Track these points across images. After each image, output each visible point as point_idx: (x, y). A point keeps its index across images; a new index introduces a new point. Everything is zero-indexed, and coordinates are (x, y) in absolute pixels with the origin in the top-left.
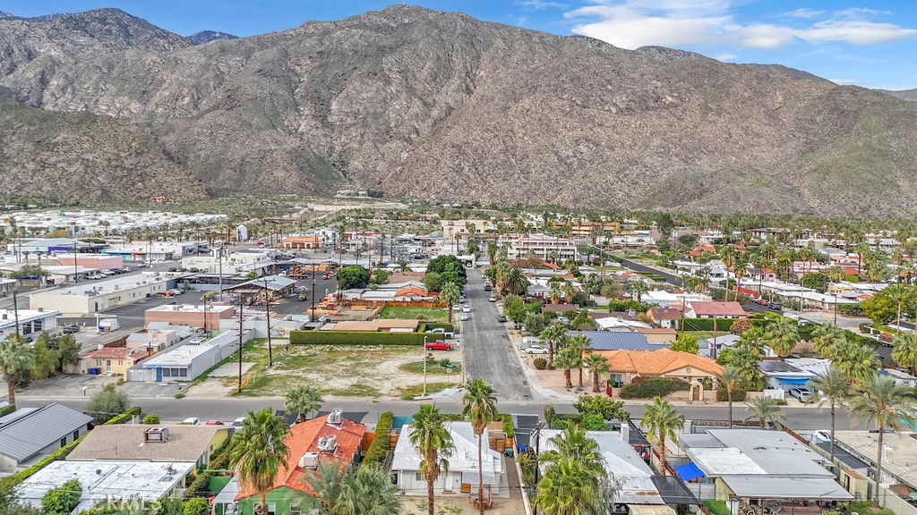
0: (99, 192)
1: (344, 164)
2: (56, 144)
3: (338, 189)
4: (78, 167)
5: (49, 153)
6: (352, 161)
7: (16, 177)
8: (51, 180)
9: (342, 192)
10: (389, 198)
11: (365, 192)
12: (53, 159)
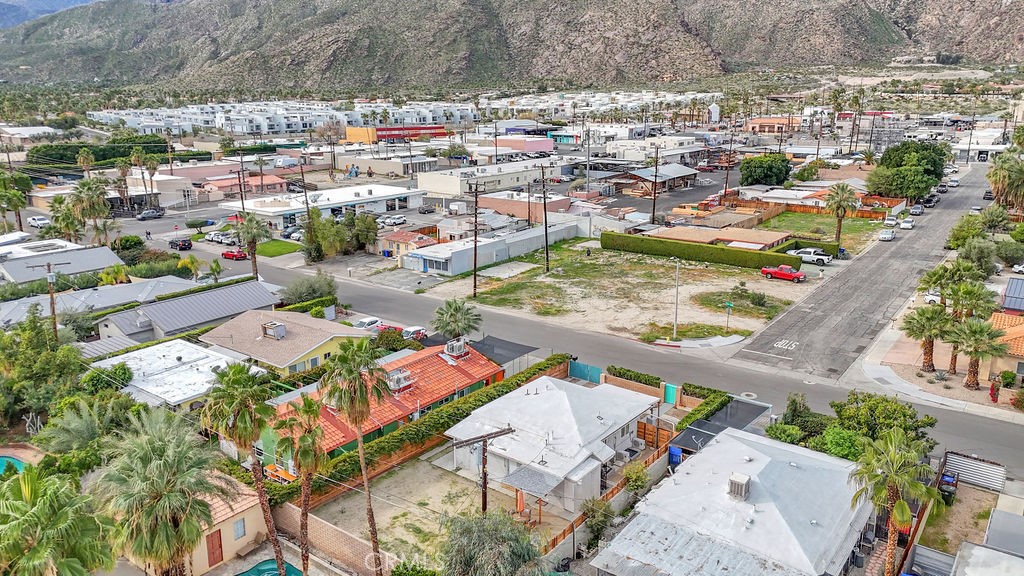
0: (614, 73)
1: (910, 20)
2: (583, 24)
3: (895, 55)
4: (599, 46)
5: (576, 34)
6: (923, 15)
7: (547, 61)
8: (575, 62)
9: (899, 59)
10: (971, 64)
11: (932, 58)
12: (580, 39)
